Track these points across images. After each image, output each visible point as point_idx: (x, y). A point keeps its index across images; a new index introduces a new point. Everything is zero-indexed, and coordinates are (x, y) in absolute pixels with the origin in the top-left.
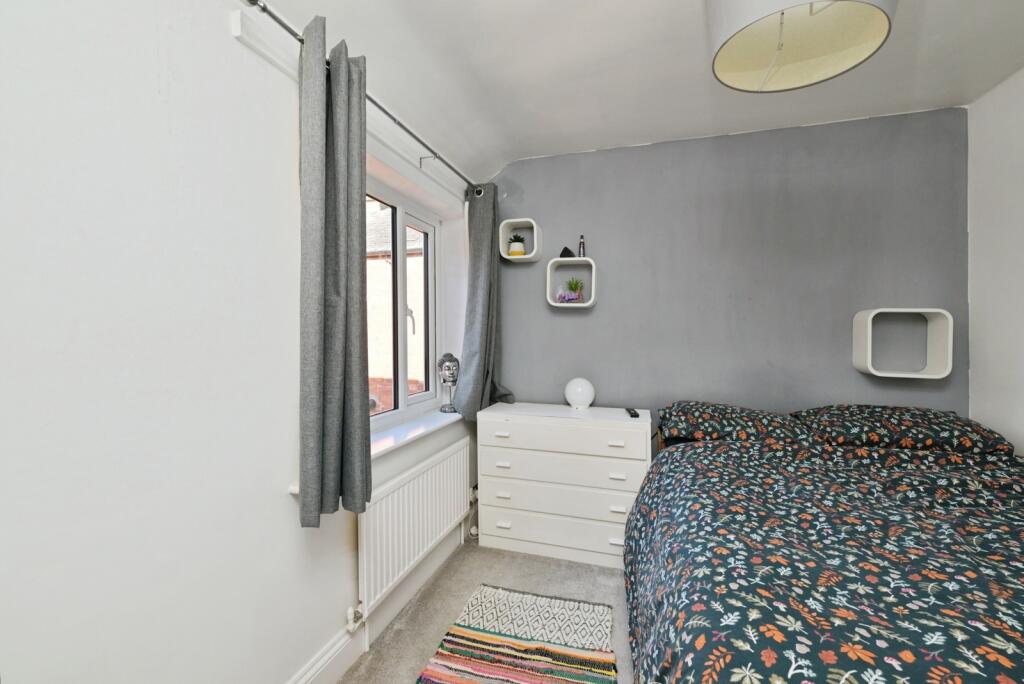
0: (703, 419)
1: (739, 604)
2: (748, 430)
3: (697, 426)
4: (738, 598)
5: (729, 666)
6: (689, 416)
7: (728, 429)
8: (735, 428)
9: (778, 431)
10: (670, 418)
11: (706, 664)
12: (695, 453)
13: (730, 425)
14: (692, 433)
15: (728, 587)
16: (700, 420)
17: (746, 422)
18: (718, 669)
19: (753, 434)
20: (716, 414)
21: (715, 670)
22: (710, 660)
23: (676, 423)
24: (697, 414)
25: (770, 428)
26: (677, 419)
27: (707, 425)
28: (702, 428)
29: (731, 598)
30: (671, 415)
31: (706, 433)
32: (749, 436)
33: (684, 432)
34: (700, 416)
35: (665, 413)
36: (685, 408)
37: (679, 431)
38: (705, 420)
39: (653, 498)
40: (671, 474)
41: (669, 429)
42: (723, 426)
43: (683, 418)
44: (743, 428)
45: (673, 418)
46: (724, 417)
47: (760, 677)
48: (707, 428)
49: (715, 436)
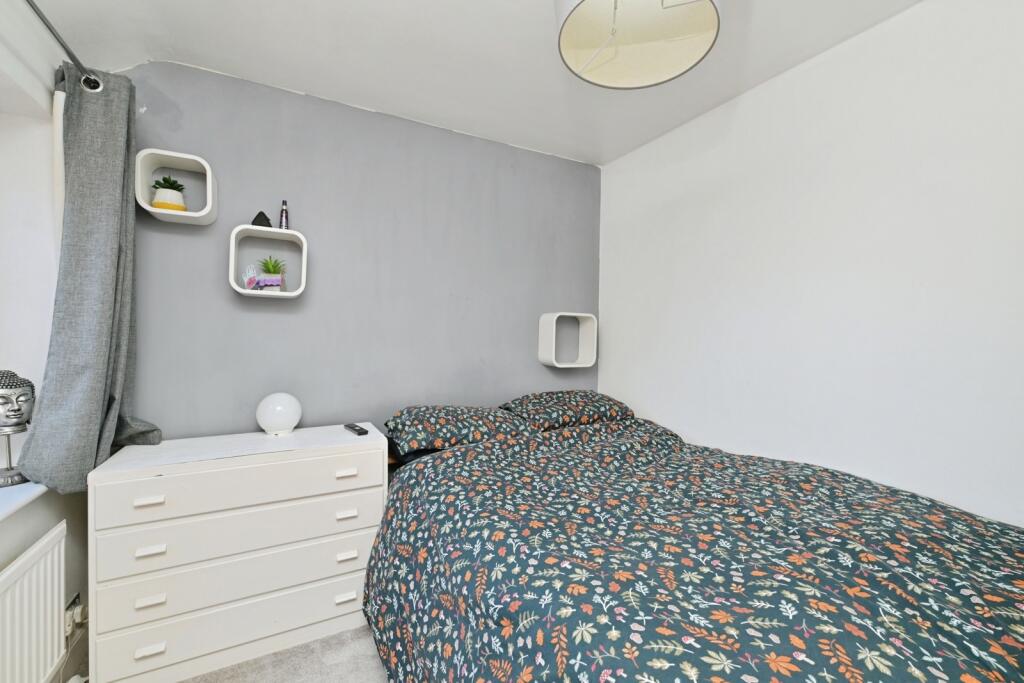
0: (440, 425)
1: (543, 582)
2: (481, 429)
3: (435, 434)
4: (540, 578)
5: (569, 635)
6: (426, 424)
7: (465, 431)
8: (469, 428)
9: (504, 426)
10: (403, 429)
11: (556, 650)
12: (448, 466)
13: (465, 427)
14: (432, 442)
15: (527, 574)
16: (438, 427)
17: (477, 421)
18: (564, 646)
19: (486, 433)
20: (450, 417)
21: (564, 649)
22: (555, 644)
23: (414, 434)
24: (433, 420)
25: (497, 424)
26: (413, 429)
27: (445, 430)
28: (441, 434)
29: (534, 581)
30: (404, 425)
31: (446, 440)
32: (483, 434)
33: (424, 443)
34: (437, 422)
35: (397, 424)
36: (418, 415)
37: (419, 442)
38: (442, 426)
39: (415, 533)
40: (434, 498)
41: (408, 442)
42: (460, 429)
43: (420, 427)
44: (476, 428)
45: (407, 428)
46: (458, 420)
47: (591, 625)
48: (445, 434)
49: (453, 441)
